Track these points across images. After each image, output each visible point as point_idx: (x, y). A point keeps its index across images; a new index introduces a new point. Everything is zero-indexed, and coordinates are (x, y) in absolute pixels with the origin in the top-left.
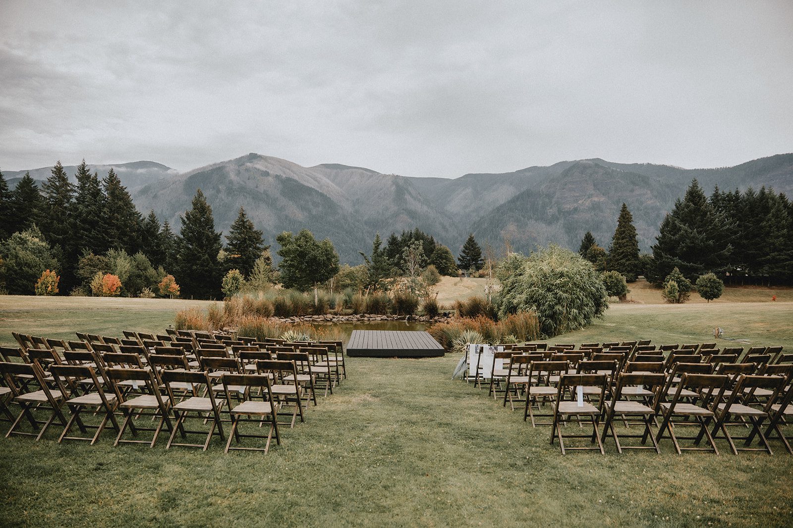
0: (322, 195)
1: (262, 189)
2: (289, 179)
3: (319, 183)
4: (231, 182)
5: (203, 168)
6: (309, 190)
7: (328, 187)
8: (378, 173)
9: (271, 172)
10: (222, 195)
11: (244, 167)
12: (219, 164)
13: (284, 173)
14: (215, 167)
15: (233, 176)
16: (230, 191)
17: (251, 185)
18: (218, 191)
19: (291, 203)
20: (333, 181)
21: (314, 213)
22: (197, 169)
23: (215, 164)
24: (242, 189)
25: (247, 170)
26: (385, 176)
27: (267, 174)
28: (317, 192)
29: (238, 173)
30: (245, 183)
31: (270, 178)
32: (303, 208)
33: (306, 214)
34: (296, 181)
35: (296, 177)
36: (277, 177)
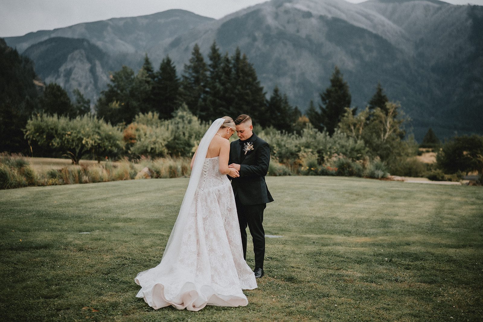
0: (376, 37)
1: (303, 33)
2: (336, 20)
3: (371, 20)
4: (268, 28)
5: (237, 13)
6: (361, 32)
7: (384, 26)
8: (448, 4)
9: (314, 12)
10: (259, 44)
11: (282, 9)
12: (254, 7)
13: (330, 12)
14: (249, 11)
15: (270, 21)
16: (268, 38)
17: (291, 29)
18: (255, 39)
19: (338, 49)
20: (390, 18)
21: (367, 58)
22: (230, 15)
23: (249, 8)
24: (282, 35)
25: (287, 12)
26: (458, 7)
27: (308, 15)
28: (370, 33)
29: (276, 16)
30: (284, 27)
31: (314, 21)
32: (353, 54)
33: (357, 61)
34: (344, 22)
35: (343, 17)
36: (322, 18)
